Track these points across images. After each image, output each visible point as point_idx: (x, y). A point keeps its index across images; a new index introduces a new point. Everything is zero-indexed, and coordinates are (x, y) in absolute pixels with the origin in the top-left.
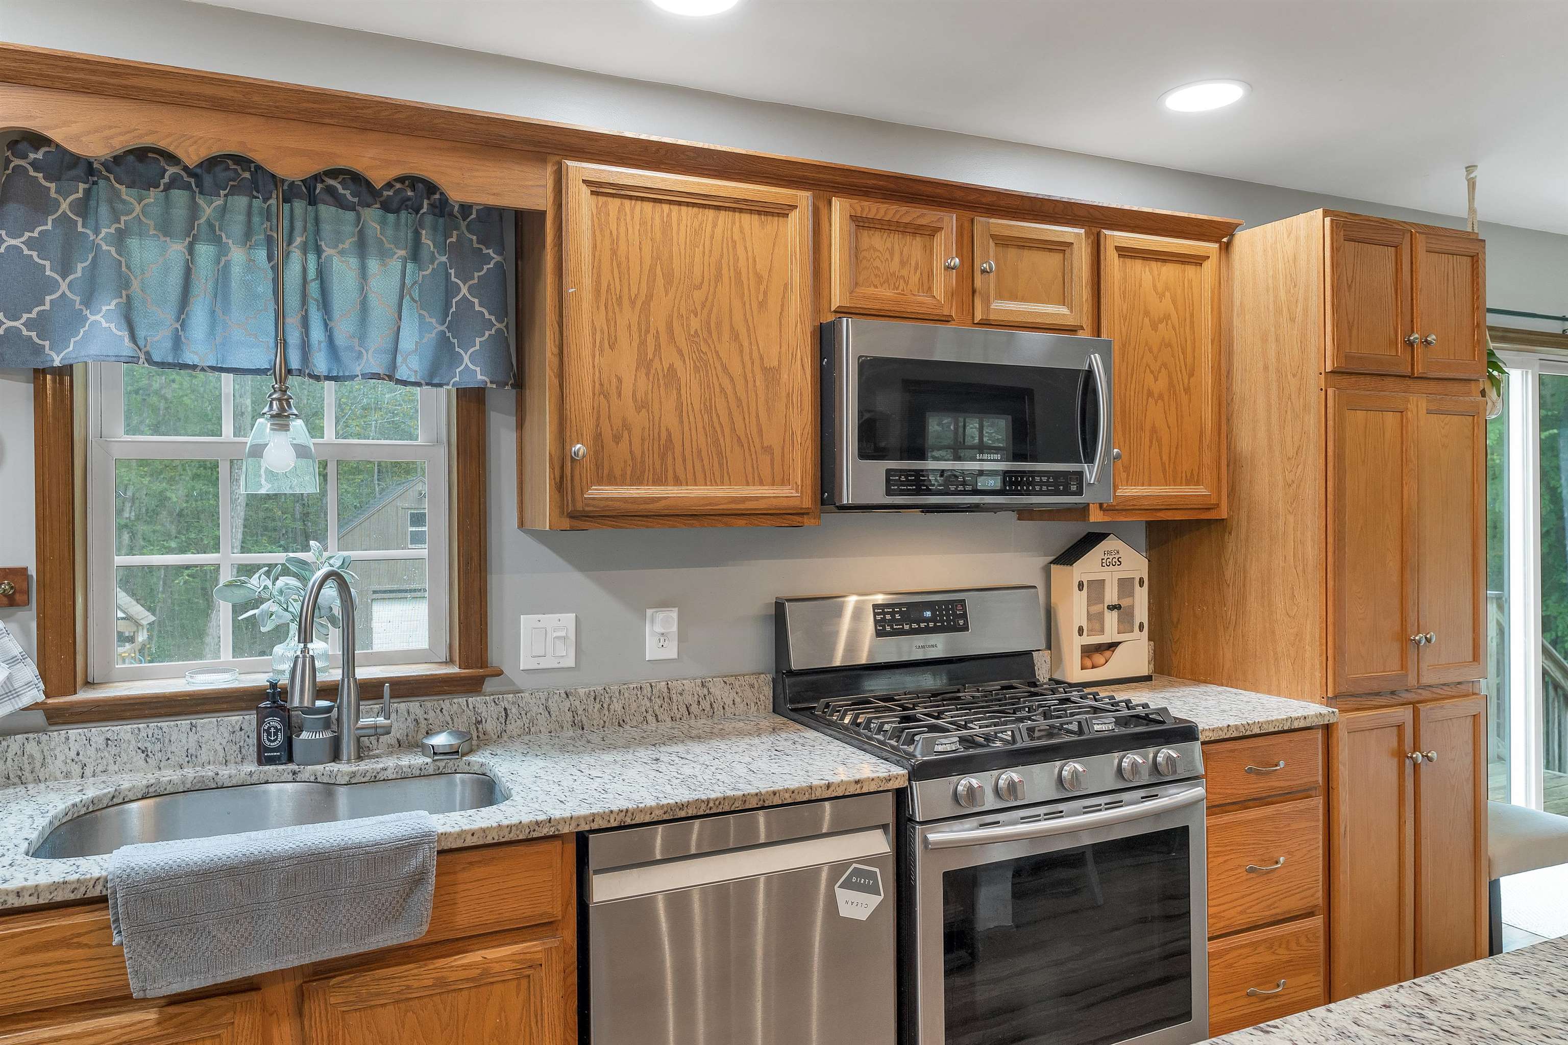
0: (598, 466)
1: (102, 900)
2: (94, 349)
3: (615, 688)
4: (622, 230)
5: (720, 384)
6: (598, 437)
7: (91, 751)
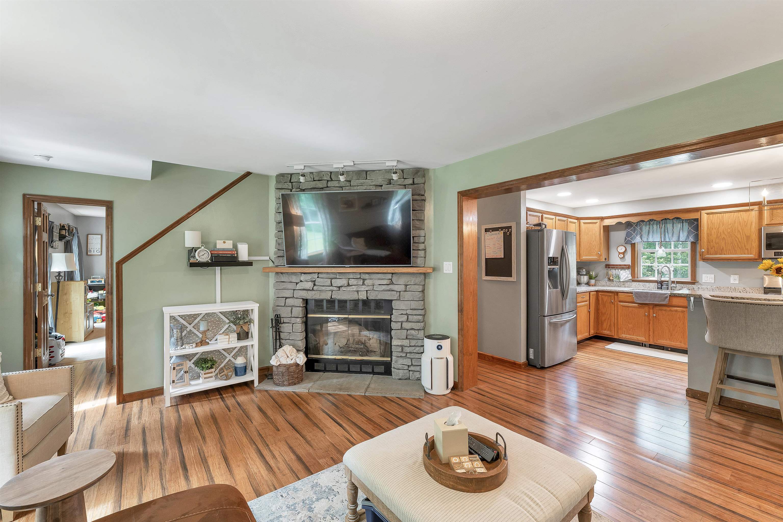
0: (708, 252)
1: (632, 293)
2: (637, 241)
3: (722, 287)
4: (713, 219)
5: (735, 239)
6: (708, 249)
7: (637, 285)
